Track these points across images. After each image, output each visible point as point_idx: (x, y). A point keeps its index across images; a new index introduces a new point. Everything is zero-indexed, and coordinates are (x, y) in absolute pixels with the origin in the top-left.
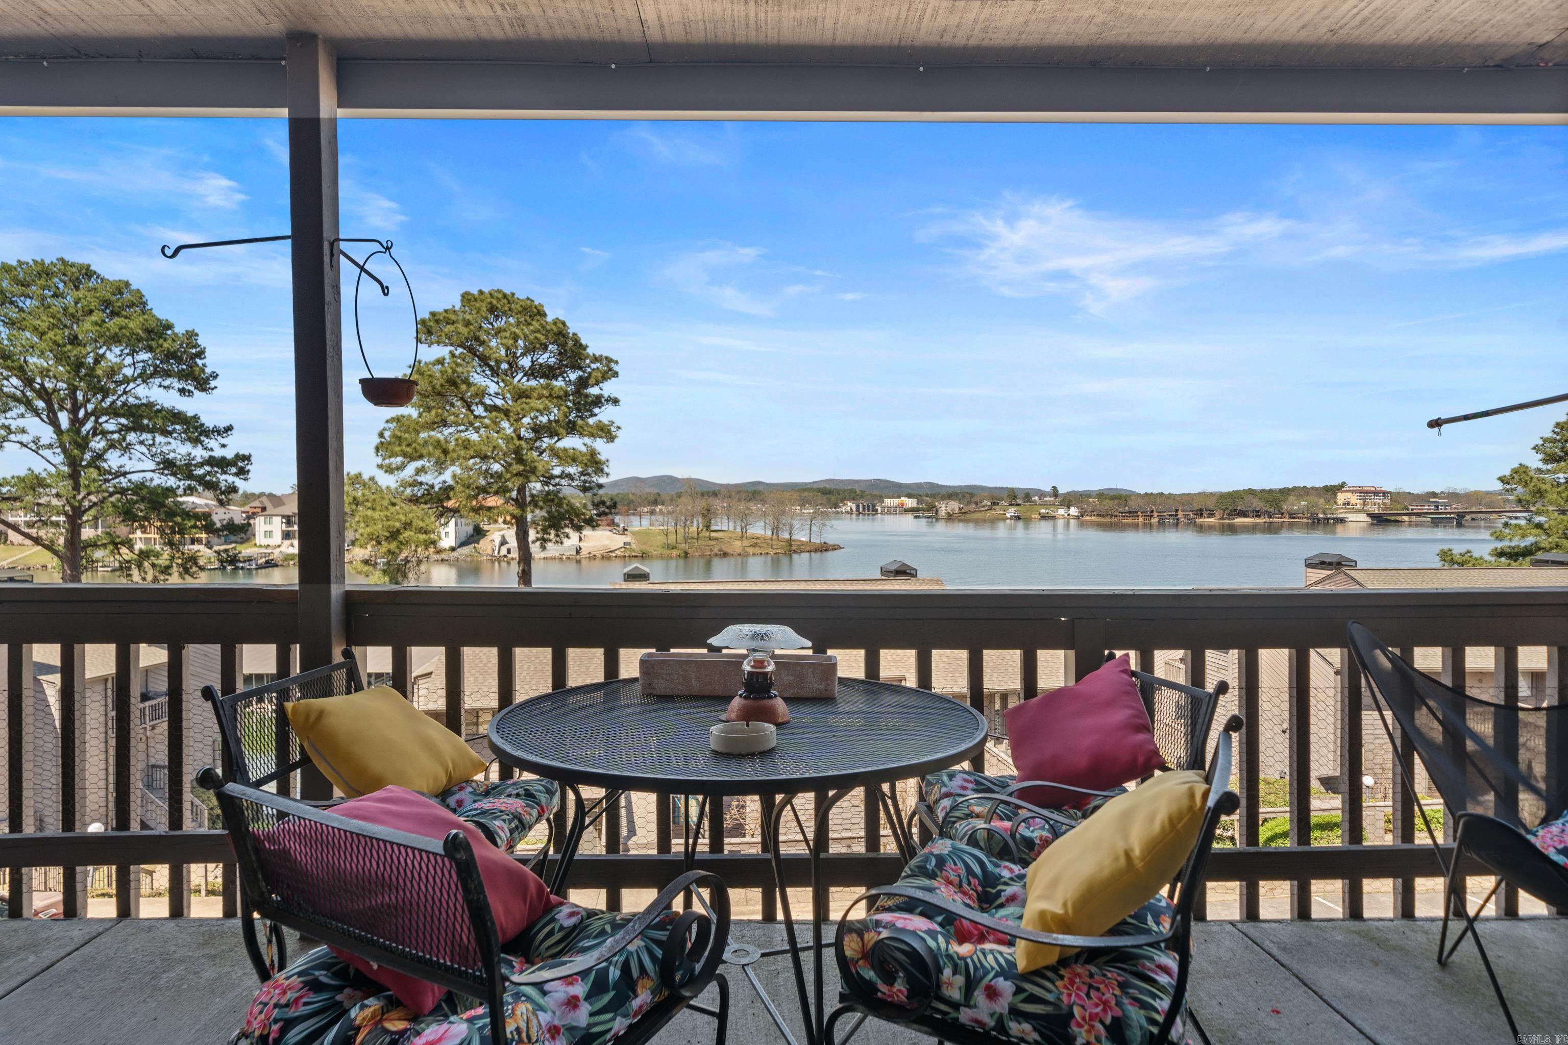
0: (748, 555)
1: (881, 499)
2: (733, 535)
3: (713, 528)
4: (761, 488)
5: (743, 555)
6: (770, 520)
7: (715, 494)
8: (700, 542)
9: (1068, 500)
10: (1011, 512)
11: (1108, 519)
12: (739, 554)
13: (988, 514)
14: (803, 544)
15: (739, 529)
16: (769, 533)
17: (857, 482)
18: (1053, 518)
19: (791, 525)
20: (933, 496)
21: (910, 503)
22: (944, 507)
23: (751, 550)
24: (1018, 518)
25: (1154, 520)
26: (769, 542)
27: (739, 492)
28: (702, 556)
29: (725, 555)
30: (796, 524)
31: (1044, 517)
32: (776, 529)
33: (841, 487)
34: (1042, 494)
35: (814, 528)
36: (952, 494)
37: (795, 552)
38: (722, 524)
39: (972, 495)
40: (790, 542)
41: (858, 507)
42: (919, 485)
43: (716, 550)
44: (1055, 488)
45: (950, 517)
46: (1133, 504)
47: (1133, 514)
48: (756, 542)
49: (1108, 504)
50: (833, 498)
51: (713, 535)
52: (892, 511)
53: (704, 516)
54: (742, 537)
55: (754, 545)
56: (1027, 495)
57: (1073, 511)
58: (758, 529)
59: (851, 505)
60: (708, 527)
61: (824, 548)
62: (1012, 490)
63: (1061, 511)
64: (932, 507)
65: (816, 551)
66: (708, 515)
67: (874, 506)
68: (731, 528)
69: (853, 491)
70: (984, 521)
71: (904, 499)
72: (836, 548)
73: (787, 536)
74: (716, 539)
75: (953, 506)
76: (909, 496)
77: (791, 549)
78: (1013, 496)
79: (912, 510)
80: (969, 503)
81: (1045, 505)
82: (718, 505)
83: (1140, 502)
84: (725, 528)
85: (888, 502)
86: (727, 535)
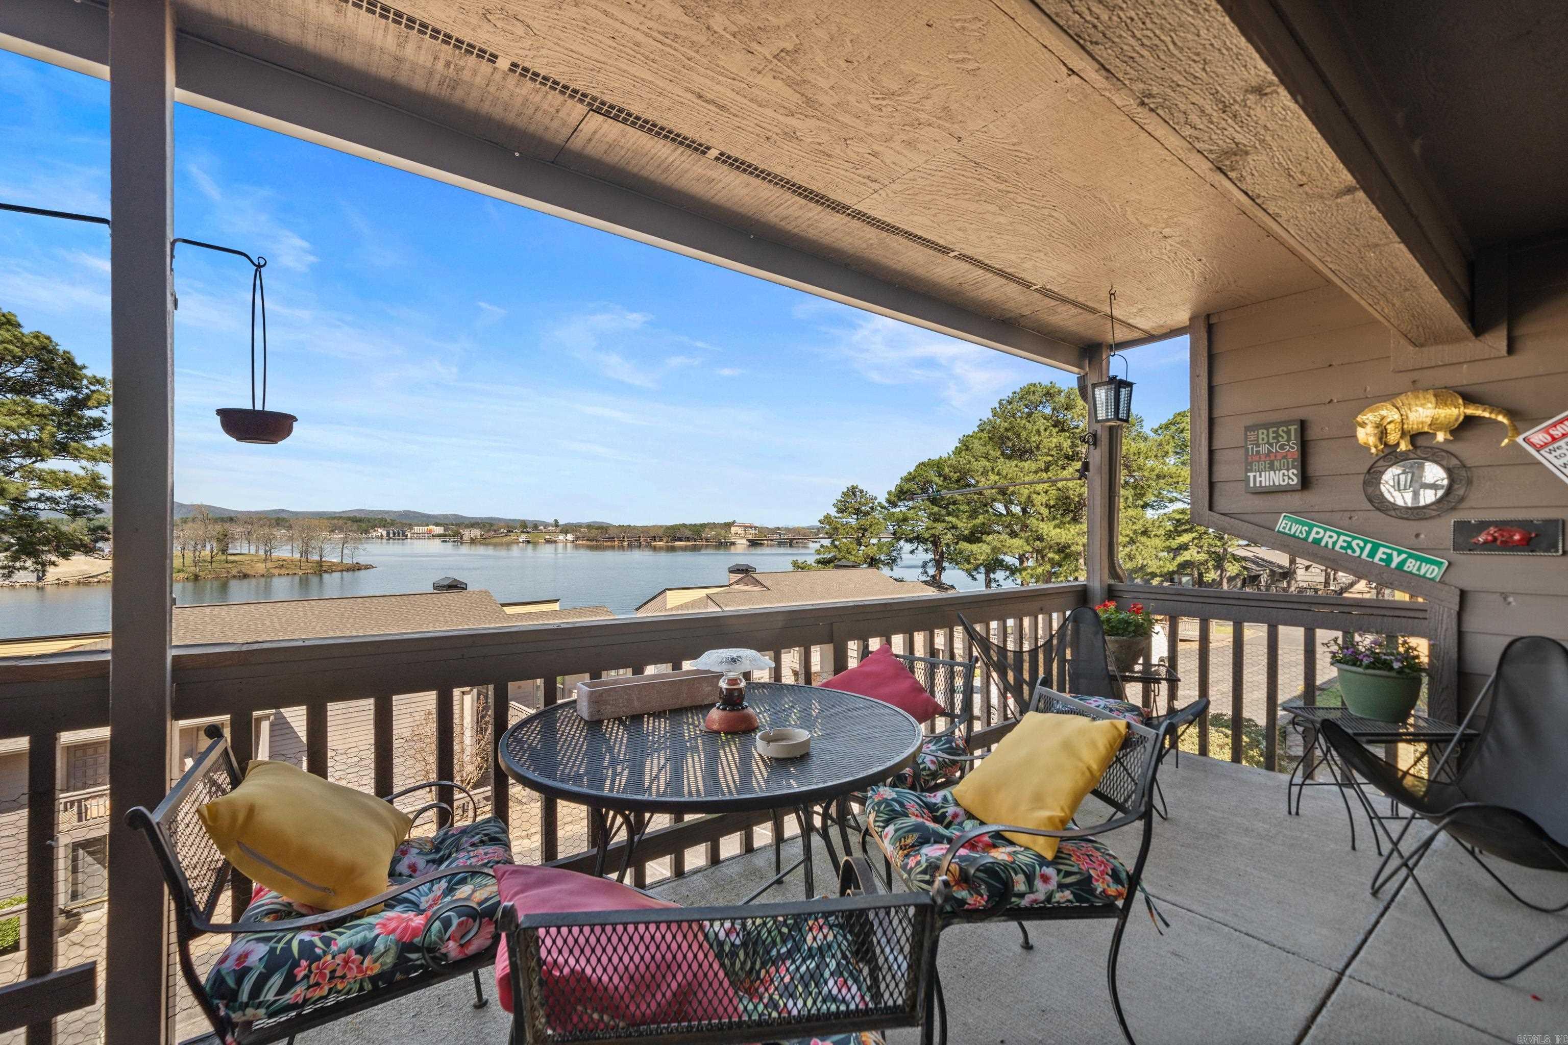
0: (273, 575)
1: (411, 526)
2: (255, 558)
3: (230, 551)
4: (284, 516)
5: (268, 576)
6: (298, 544)
7: (231, 519)
8: (214, 565)
9: (566, 529)
10: (523, 537)
11: (594, 543)
12: (263, 576)
13: (505, 539)
14: (334, 564)
15: (262, 552)
16: (297, 556)
17: (387, 512)
18: (555, 542)
19: (321, 548)
20: (458, 525)
21: (439, 530)
22: (467, 534)
23: (276, 572)
24: (529, 542)
25: (625, 544)
26: (298, 564)
27: (260, 519)
28: (217, 578)
29: (246, 576)
30: (327, 547)
31: (548, 542)
32: (304, 552)
33: (371, 516)
34: (546, 525)
35: (345, 551)
36: (474, 524)
37: (325, 571)
38: (241, 548)
39: (491, 525)
40: (320, 563)
41: (388, 534)
42: (445, 517)
43: (234, 572)
44: (556, 521)
45: (473, 541)
46: (612, 533)
47: (611, 539)
48: (282, 564)
49: (594, 532)
50: (364, 525)
51: (230, 558)
52: (421, 536)
53: (218, 540)
54: (266, 559)
55: (281, 567)
56: (535, 526)
57: (570, 537)
58: (285, 552)
59: (381, 531)
60: (224, 551)
61: (356, 568)
62: (524, 521)
63: (561, 537)
64: (457, 533)
65: (348, 570)
66: (224, 541)
67: (404, 533)
68: (253, 551)
69: (383, 520)
70: (502, 544)
71: (432, 527)
72: (367, 567)
73: (317, 558)
74: (233, 562)
75: (476, 533)
76: (437, 525)
77: (321, 569)
78: (524, 526)
79: (439, 536)
80: (489, 531)
81: (549, 533)
82: (236, 530)
83: (616, 531)
84: (245, 552)
85: (417, 529)
86: (248, 558)
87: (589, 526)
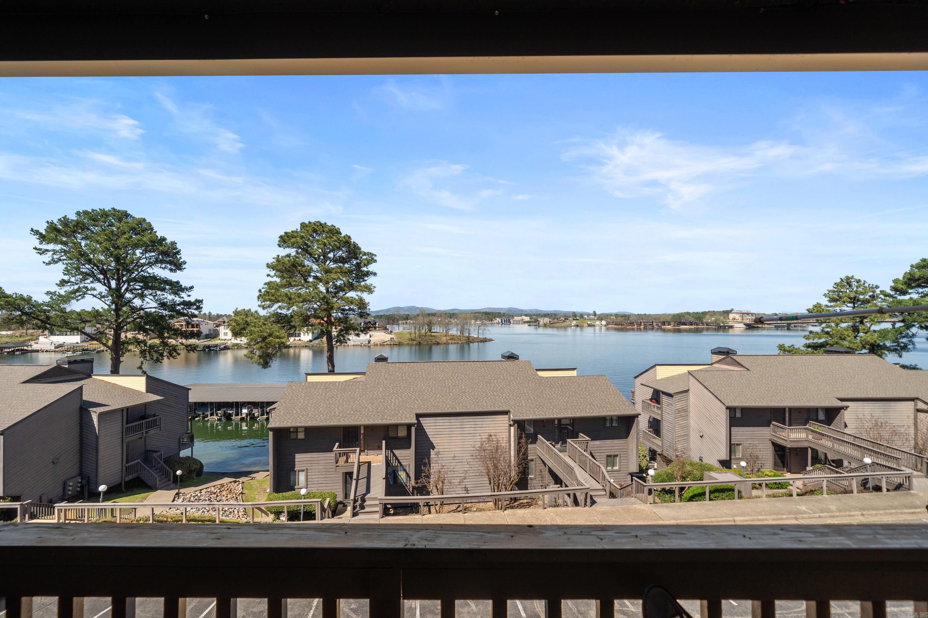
0: (449, 344)
1: (513, 316)
2: (442, 335)
3: (433, 331)
4: (456, 312)
5: (447, 344)
6: (459, 327)
7: (433, 315)
8: (426, 338)
9: (601, 318)
10: (574, 323)
11: (620, 326)
12: (445, 343)
13: (563, 324)
14: (475, 338)
15: (445, 332)
16: (459, 333)
17: (502, 309)
18: (594, 326)
19: (469, 330)
20: (537, 316)
21: (527, 319)
22: (542, 321)
23: (450, 341)
24: (577, 326)
25: (642, 327)
26: (459, 338)
27: (446, 314)
28: (427, 344)
29: (438, 344)
30: (472, 329)
31: (589, 325)
32: (462, 332)
33: (494, 311)
34: (589, 315)
35: (480, 331)
36: (546, 315)
37: (471, 342)
38: (437, 329)
39: (556, 315)
40: (468, 337)
41: (502, 321)
42: (531, 311)
43: (434, 341)
44: (594, 312)
45: (545, 325)
46: (632, 319)
47: (632, 324)
48: (453, 338)
49: (620, 319)
50: (490, 317)
51: (433, 334)
52: (518, 323)
53: (428, 325)
54: (446, 335)
55: (452, 339)
56: (582, 316)
57: (604, 322)
58: (454, 331)
59: (499, 320)
60: (430, 331)
61: (485, 340)
62: (574, 313)
63: (598, 323)
64: (536, 321)
65: (481, 342)
66: (430, 325)
67: (509, 320)
68: (441, 331)
69: (499, 313)
70: (561, 327)
71: (524, 317)
72: (490, 340)
73: (467, 335)
74: (434, 336)
75: (547, 320)
76: (526, 315)
77: (469, 341)
78: (575, 316)
79: (527, 322)
80: (554, 318)
81: (590, 320)
82: (435, 319)
83: (635, 318)
84: (438, 331)
85: (516, 318)
86: (439, 334)
87: (616, 315)
